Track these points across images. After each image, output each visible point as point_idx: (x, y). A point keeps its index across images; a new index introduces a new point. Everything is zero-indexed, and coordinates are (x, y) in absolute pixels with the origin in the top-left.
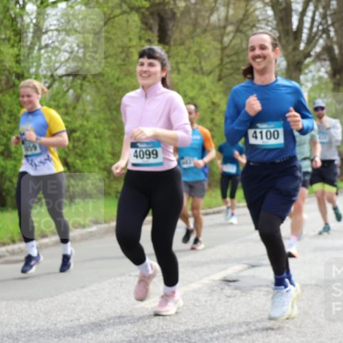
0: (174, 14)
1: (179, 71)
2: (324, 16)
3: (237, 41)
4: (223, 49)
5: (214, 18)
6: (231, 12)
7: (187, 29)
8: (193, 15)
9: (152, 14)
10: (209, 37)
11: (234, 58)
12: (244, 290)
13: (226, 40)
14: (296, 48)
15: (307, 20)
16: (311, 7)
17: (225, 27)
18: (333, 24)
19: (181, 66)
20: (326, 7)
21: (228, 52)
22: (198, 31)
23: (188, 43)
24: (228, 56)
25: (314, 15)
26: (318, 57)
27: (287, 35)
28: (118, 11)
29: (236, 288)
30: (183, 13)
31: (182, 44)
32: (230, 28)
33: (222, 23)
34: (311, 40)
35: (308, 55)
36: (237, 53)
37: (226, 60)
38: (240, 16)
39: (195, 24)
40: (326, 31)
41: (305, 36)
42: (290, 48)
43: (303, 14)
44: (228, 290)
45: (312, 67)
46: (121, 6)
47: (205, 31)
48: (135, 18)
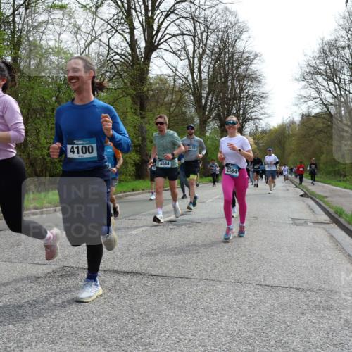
0: (148, 97)
1: (149, 124)
2: (216, 100)
3: (177, 110)
4: (170, 114)
5: (166, 99)
6: (174, 97)
7: (153, 104)
8: (156, 98)
9: (137, 97)
10: (163, 108)
11: (176, 118)
12: (178, 226)
13: (172, 109)
14: (204, 114)
15: (209, 101)
16: (211, 96)
17: (171, 104)
18: (220, 104)
19: (151, 121)
20: (217, 96)
21: (172, 115)
22: (159, 105)
23: (154, 110)
24: (173, 117)
25: (212, 99)
26: (214, 118)
27: (200, 108)
28: (121, 96)
29: (175, 225)
30: (151, 97)
31: (151, 111)
32: (173, 104)
33: (170, 102)
34: (211, 111)
35: (210, 118)
36: (176, 116)
37: (172, 119)
38: (178, 99)
39: (157, 102)
40: (217, 107)
41: (208, 109)
42: (201, 114)
43: (207, 99)
44: (171, 226)
45: (211, 123)
46: (122, 93)
47: (162, 105)
48: (129, 99)
